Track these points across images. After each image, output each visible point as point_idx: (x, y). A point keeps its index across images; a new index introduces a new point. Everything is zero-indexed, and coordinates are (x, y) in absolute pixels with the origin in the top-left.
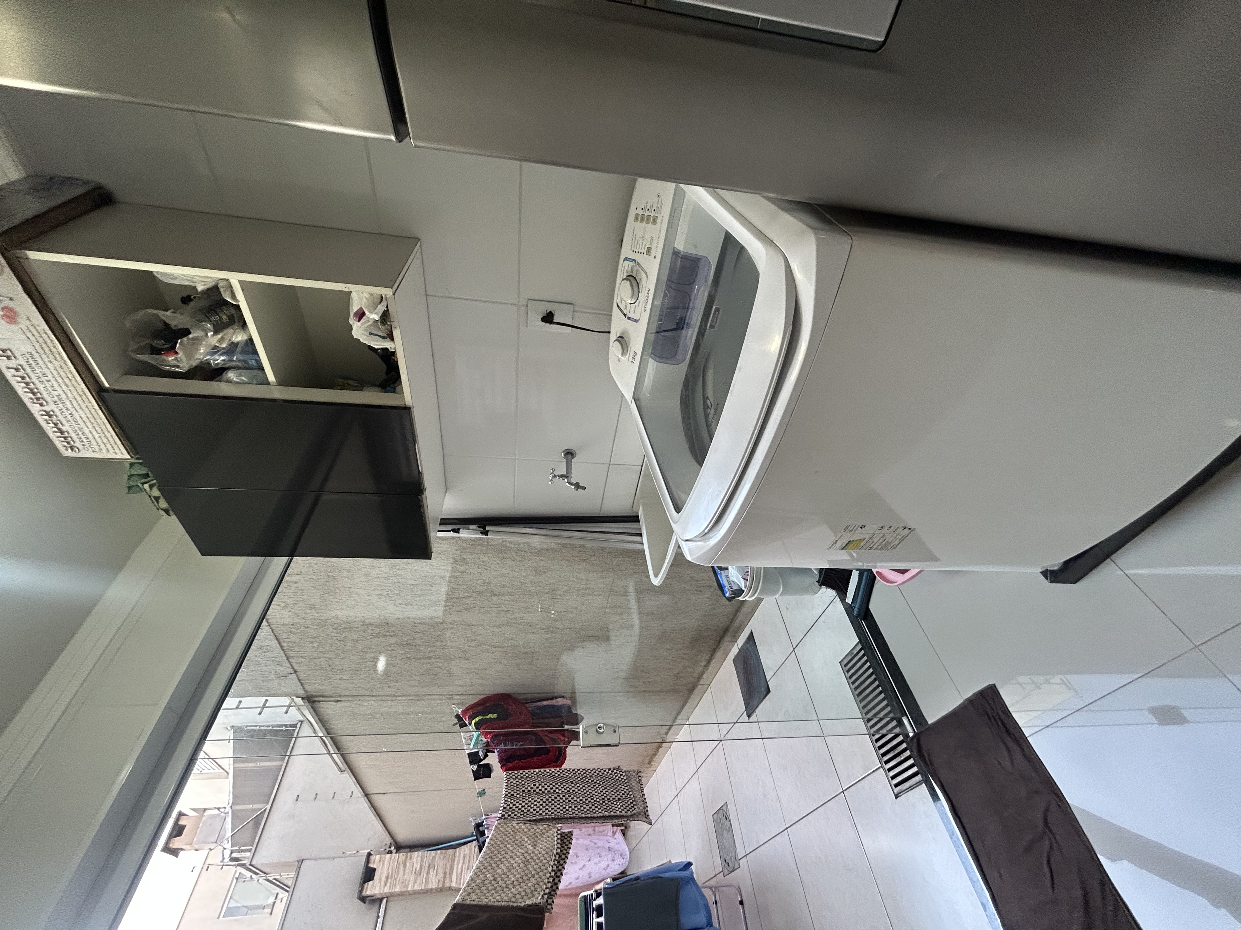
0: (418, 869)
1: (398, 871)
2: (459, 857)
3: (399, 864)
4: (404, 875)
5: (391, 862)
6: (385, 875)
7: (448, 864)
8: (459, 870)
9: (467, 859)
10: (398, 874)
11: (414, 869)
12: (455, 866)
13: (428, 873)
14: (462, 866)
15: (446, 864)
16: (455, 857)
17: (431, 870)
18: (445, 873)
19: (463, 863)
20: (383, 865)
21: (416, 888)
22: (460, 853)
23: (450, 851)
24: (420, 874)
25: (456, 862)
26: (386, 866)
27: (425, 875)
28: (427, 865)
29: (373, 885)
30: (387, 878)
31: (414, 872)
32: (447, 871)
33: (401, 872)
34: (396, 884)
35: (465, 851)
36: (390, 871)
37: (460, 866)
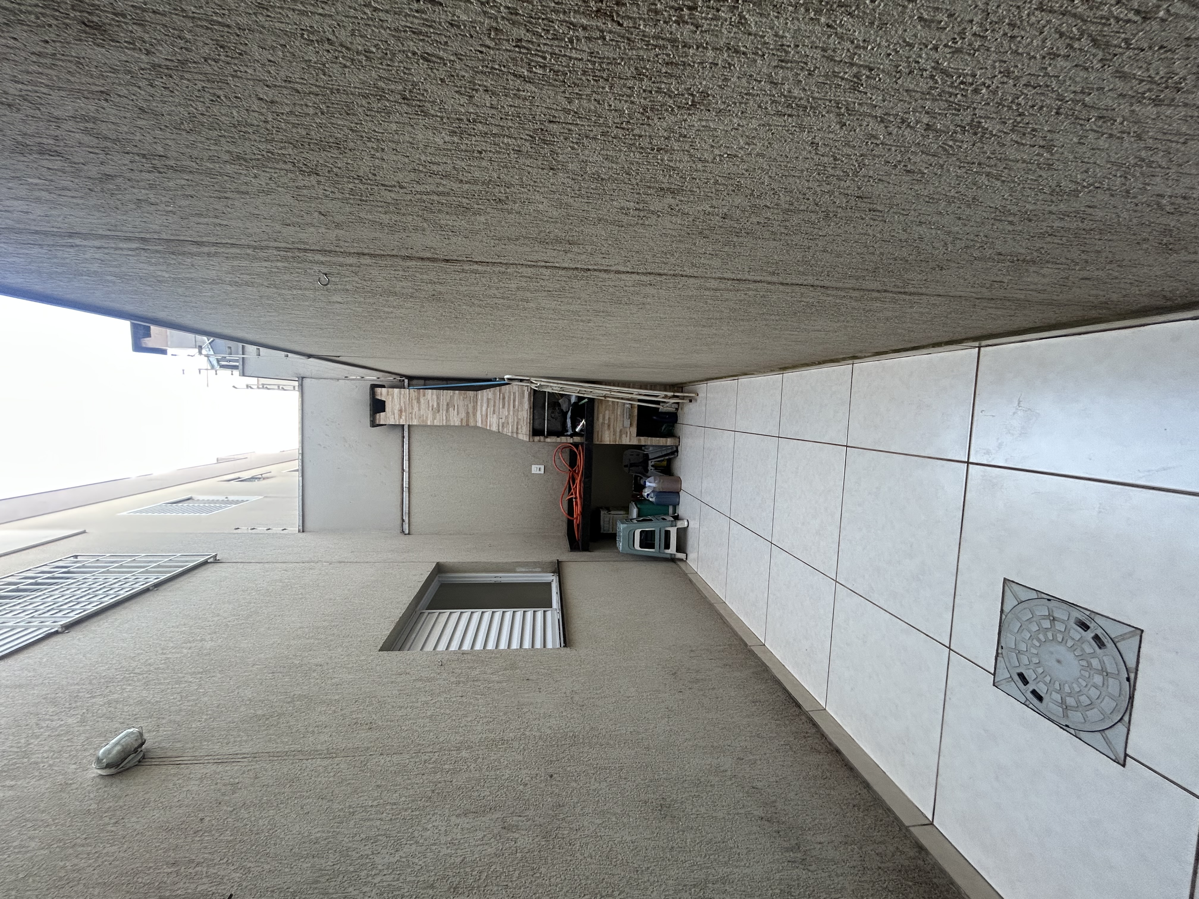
0: (435, 406)
1: (412, 406)
2: (482, 400)
3: (412, 400)
4: (419, 410)
5: (402, 396)
6: (397, 407)
7: (469, 405)
8: (484, 413)
9: (492, 403)
10: (413, 409)
11: (430, 405)
12: (479, 408)
13: (447, 410)
14: (487, 410)
15: (467, 405)
16: (477, 399)
17: (451, 409)
18: (468, 413)
19: (488, 406)
20: (393, 398)
21: (436, 423)
22: (482, 397)
23: (471, 393)
24: (439, 411)
25: (479, 404)
26: (396, 400)
27: (444, 412)
28: (445, 404)
29: (386, 416)
30: (401, 411)
31: (430, 409)
32: (471, 410)
33: (416, 409)
34: (412, 418)
35: (488, 395)
36: (402, 404)
37: (484, 409)
